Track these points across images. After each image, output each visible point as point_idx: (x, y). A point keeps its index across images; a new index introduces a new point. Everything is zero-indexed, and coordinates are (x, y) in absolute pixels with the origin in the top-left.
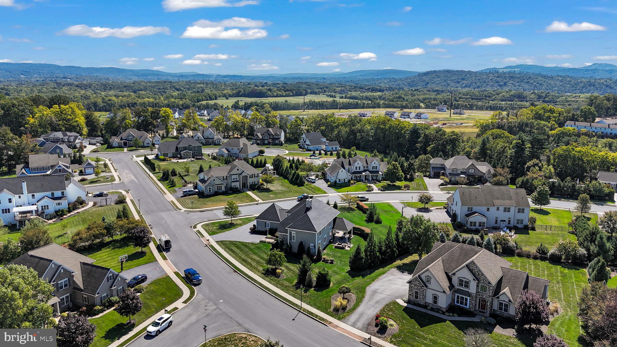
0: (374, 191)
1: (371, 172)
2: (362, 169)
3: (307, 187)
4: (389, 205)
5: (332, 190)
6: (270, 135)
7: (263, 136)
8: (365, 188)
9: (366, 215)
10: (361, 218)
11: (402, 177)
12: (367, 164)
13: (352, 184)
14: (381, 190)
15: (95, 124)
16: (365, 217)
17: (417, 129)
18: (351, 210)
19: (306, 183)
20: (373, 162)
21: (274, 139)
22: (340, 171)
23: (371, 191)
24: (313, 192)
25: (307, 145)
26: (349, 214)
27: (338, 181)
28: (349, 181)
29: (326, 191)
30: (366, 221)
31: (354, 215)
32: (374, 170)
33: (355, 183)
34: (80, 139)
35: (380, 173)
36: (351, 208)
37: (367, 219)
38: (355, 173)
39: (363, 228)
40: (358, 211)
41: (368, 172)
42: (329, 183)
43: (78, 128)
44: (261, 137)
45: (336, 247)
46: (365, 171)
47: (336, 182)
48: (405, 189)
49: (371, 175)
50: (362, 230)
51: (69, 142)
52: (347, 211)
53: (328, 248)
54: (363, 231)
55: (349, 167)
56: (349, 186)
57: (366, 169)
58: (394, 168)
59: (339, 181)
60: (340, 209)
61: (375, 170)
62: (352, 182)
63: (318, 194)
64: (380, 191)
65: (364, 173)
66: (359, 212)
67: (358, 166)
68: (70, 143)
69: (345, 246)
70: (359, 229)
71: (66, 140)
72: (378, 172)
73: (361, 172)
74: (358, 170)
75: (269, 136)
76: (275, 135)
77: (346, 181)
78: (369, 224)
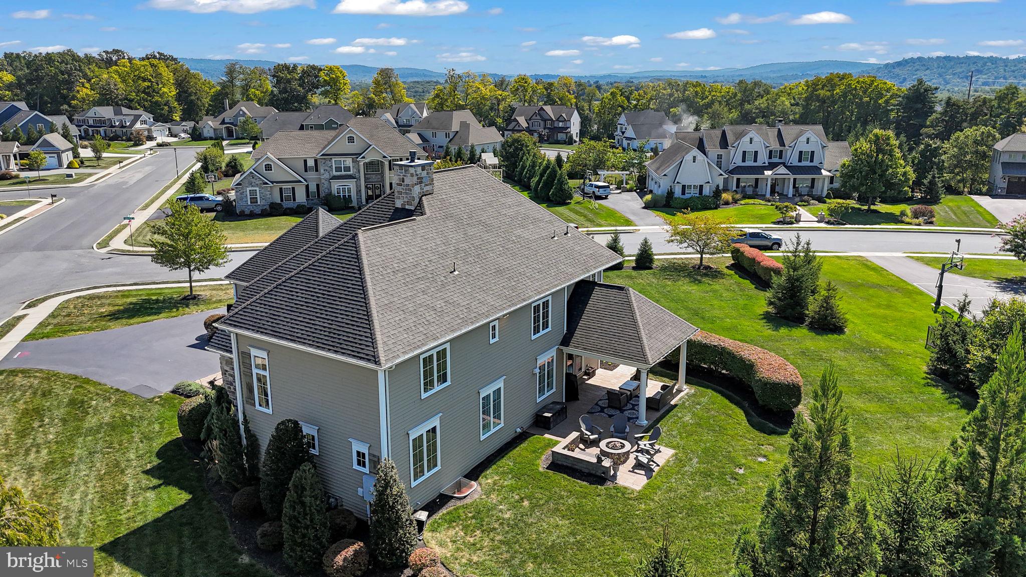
0: (801, 224)
1: (793, 169)
2: (763, 159)
3: (578, 207)
4: (865, 264)
5: (652, 215)
6: (545, 121)
7: (530, 122)
8: (771, 215)
9: (769, 294)
10: (745, 307)
11: (907, 180)
12: (782, 144)
13: (727, 203)
14: (828, 223)
15: (193, 98)
16: (761, 302)
17: (926, 90)
18: (706, 275)
19: (577, 197)
20: (803, 139)
21: (555, 130)
22: (689, 157)
23: (792, 223)
24: (589, 220)
25: (628, 139)
26: (694, 288)
27: (678, 191)
28: (717, 193)
29: (632, 218)
30: (767, 317)
31: (715, 291)
32: (804, 163)
33: (735, 201)
34: (145, 122)
35: (824, 172)
36: (708, 268)
37: (771, 309)
38: (738, 170)
39: (749, 352)
40: (734, 278)
41: (782, 170)
42: (648, 197)
43: (166, 108)
44: (524, 125)
45: (560, 465)
46: (772, 166)
47: (670, 194)
48: (917, 221)
49: (792, 177)
50: (742, 360)
51: (123, 127)
52: (689, 275)
53: (506, 462)
54: (749, 367)
55: (722, 152)
56: (716, 208)
57: (776, 160)
58: (879, 150)
59: (683, 193)
60: (664, 269)
61: (808, 163)
62: (725, 196)
63: (601, 226)
64: (823, 225)
65: (768, 173)
66: (739, 284)
67: (751, 148)
68: (124, 130)
69: (620, 460)
70: (722, 354)
71: (117, 124)
72: (817, 170)
73: (760, 170)
74: (750, 163)
75: (542, 123)
76: (558, 120)
77: (707, 191)
78: (783, 331)
